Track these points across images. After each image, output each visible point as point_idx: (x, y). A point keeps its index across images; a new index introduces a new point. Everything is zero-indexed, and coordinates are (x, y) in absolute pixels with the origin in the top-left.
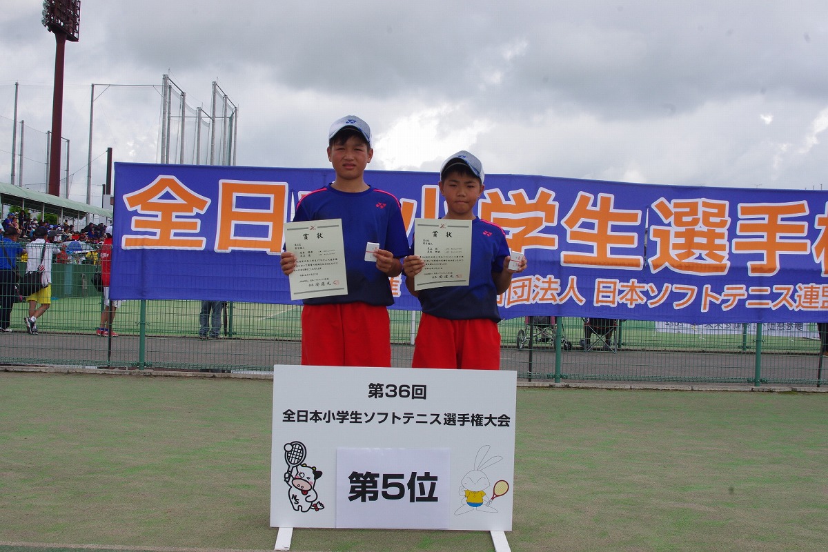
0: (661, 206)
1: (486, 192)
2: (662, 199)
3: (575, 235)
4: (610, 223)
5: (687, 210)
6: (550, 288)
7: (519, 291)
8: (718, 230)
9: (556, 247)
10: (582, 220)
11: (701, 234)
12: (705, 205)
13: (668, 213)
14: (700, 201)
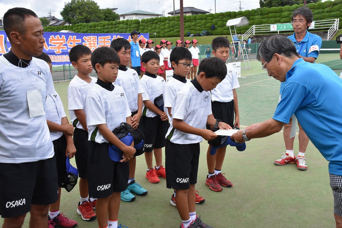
0: (85, 38)
1: (51, 36)
2: (85, 36)
3: (69, 45)
4: (75, 42)
5: (89, 39)
6: (67, 58)
7: (61, 58)
8: (95, 43)
9: (66, 49)
10: (70, 42)
11: (92, 44)
12: (93, 37)
13: (86, 40)
14: (92, 36)
